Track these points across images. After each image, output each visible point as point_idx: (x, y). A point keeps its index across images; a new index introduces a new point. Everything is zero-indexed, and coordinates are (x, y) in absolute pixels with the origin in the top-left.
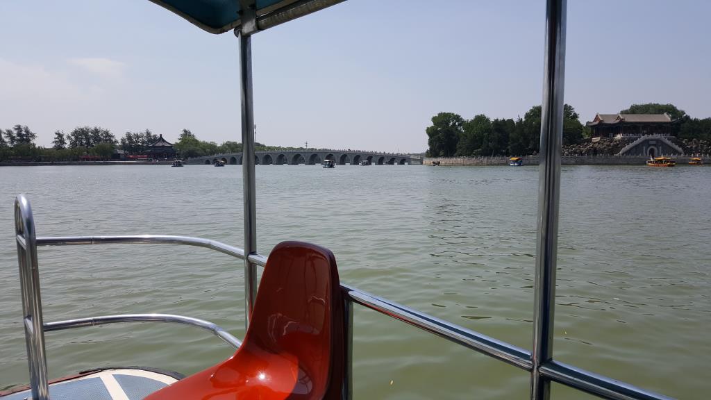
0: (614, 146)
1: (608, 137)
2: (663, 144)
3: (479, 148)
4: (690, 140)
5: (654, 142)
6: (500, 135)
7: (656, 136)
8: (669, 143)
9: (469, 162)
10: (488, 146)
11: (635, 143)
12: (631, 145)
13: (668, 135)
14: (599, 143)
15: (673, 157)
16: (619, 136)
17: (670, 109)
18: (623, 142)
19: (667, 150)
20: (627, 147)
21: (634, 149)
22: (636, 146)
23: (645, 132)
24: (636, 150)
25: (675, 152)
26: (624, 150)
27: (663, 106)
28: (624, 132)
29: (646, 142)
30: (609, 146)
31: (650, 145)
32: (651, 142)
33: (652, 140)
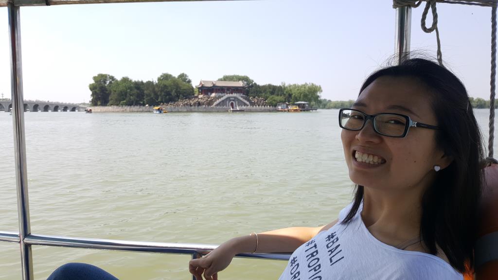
0: (210, 101)
1: (207, 94)
2: (238, 100)
3: (124, 100)
4: (254, 97)
5: (233, 99)
6: (138, 91)
7: (234, 95)
8: (241, 99)
9: (117, 110)
10: (130, 99)
11: (222, 99)
12: (220, 100)
13: (242, 95)
14: (201, 98)
15: (244, 107)
16: (213, 95)
17: (245, 79)
18: (216, 98)
19: (241, 103)
20: (218, 102)
21: (222, 103)
22: (223, 101)
23: (228, 92)
24: (223, 103)
25: (245, 104)
26: (215, 103)
27: (241, 76)
28: (216, 92)
29: (228, 99)
30: (207, 100)
31: (230, 100)
32: (231, 99)
33: (232, 97)
